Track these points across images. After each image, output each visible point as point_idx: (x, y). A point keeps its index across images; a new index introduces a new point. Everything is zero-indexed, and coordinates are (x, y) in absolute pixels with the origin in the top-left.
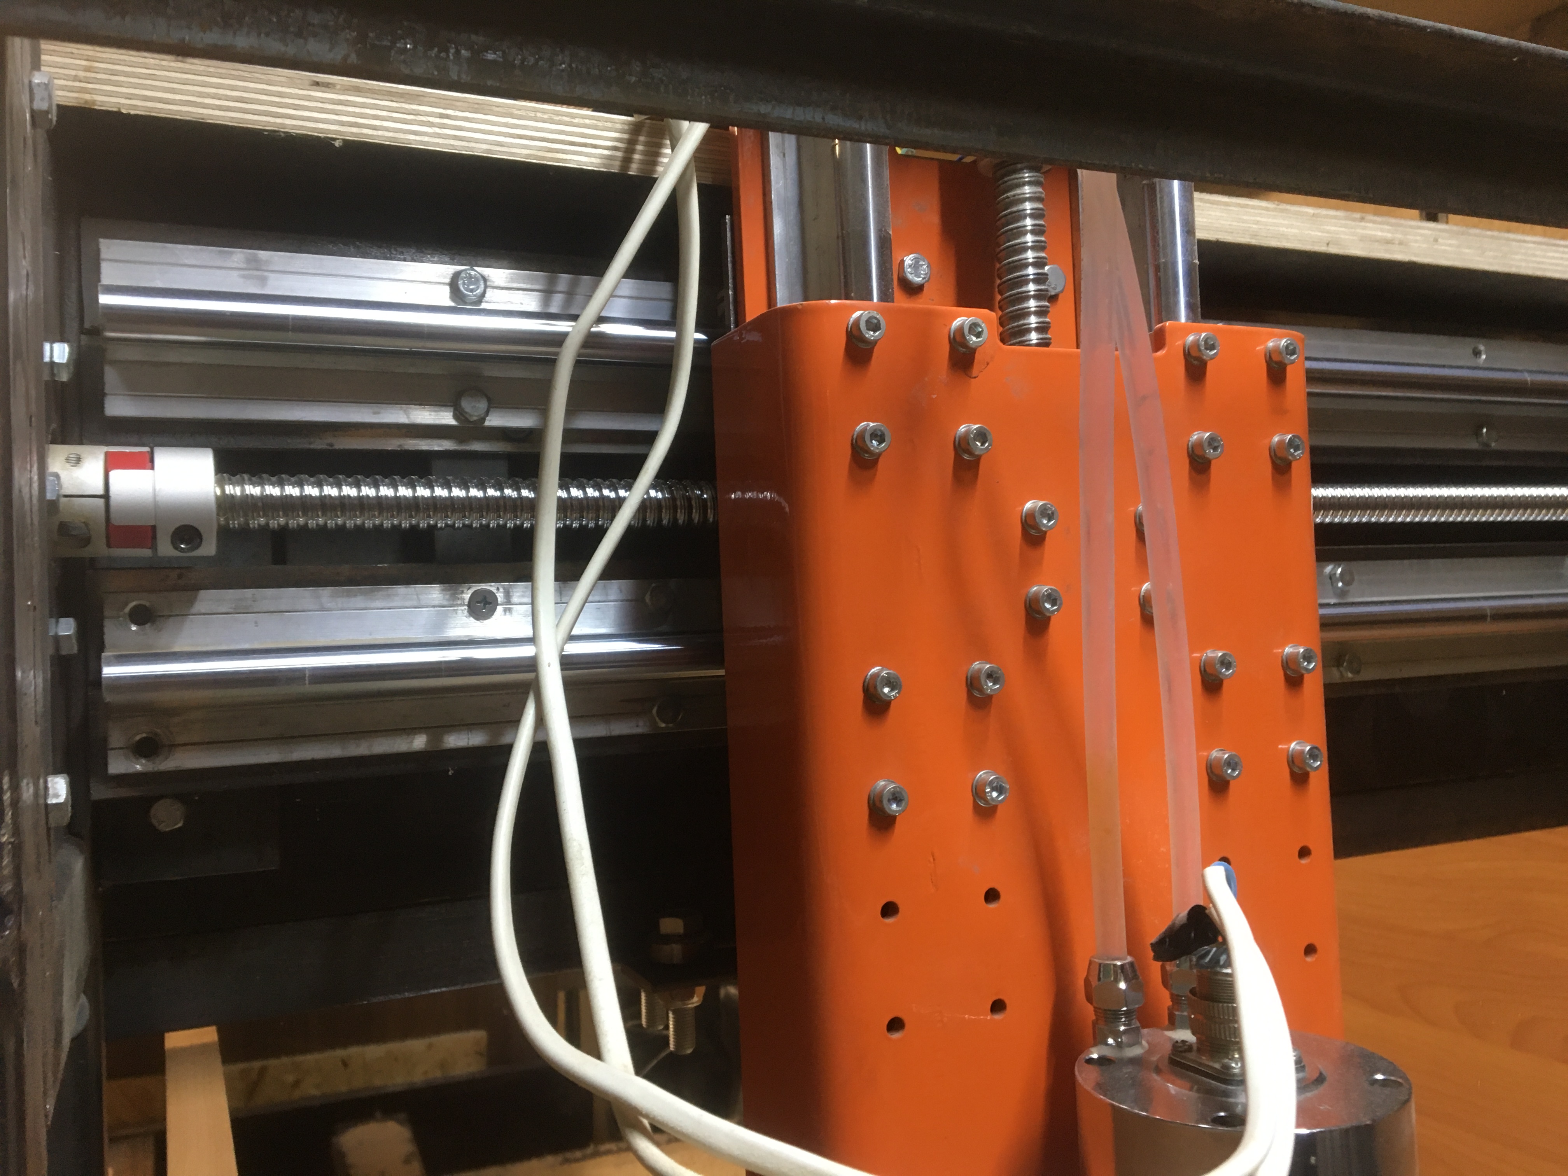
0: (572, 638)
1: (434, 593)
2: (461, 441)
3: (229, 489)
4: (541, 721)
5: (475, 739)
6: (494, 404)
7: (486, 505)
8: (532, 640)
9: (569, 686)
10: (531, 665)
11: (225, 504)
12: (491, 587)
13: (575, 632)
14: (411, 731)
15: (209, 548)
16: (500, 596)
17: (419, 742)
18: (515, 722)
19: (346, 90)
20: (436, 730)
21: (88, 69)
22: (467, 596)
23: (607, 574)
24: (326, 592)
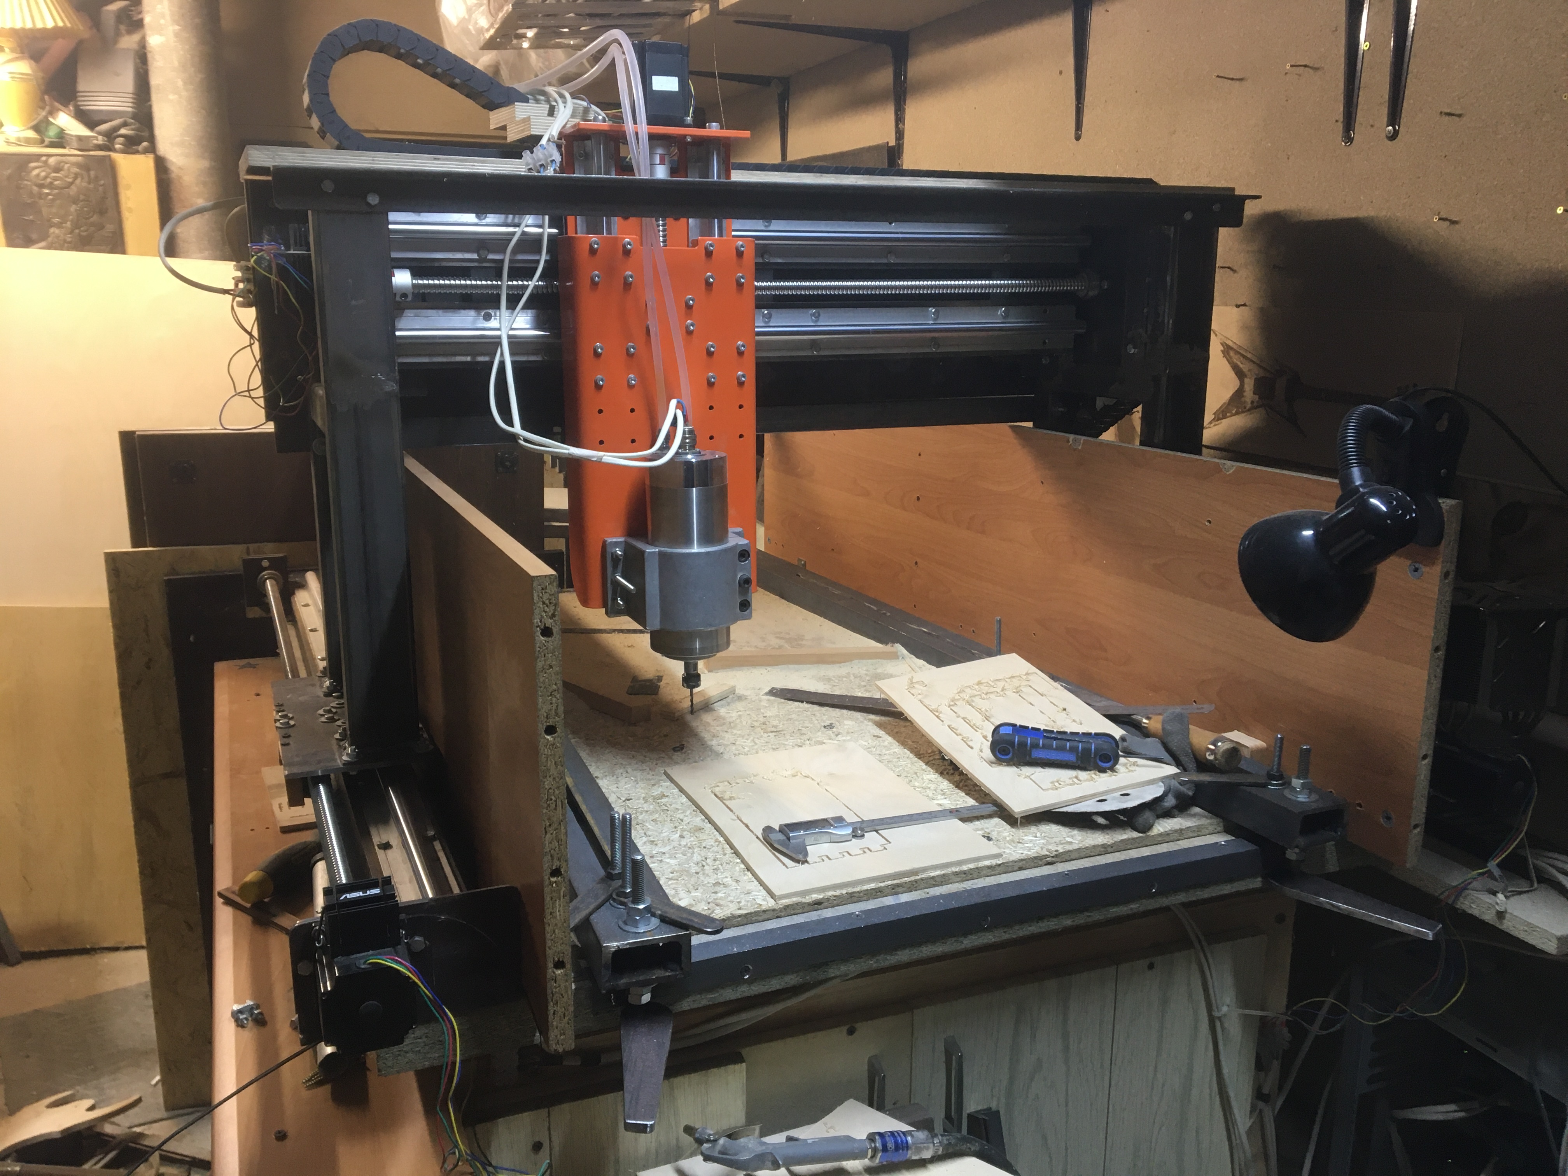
0: (512, 329)
1: (472, 313)
2: (479, 263)
3: (414, 282)
4: (502, 354)
5: (487, 359)
6: (490, 251)
7: (487, 286)
8: (499, 329)
9: (510, 343)
10: (499, 337)
11: (414, 285)
12: (490, 311)
13: (513, 327)
14: (467, 355)
15: (410, 298)
16: (493, 314)
17: (469, 359)
18: (495, 354)
19: (444, 160)
20: (474, 355)
21: (373, 160)
22: (483, 314)
23: (524, 308)
24: (440, 312)
